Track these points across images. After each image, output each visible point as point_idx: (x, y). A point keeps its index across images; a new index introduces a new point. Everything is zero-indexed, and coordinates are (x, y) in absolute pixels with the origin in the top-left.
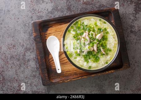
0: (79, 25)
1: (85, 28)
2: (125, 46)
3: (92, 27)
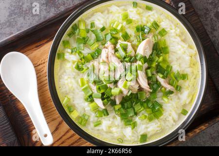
0: (83, 34)
1: (102, 35)
3: (119, 28)
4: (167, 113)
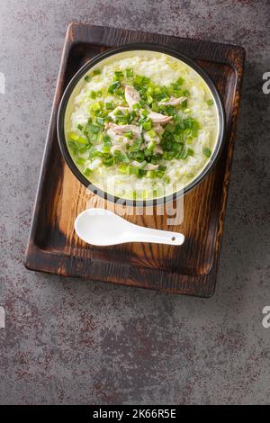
3: (99, 107)
4: (200, 118)
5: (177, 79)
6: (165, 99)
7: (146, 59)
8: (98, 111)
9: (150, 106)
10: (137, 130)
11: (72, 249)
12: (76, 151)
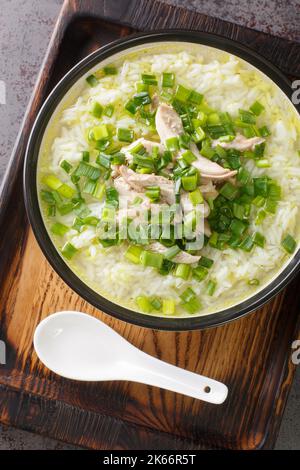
2: (263, 37)
3: (105, 134)
4: (284, 179)
5: (252, 103)
6: (227, 138)
7: (201, 59)
8: (102, 142)
9: (199, 146)
10: (170, 188)
11: (25, 377)
12: (52, 210)
